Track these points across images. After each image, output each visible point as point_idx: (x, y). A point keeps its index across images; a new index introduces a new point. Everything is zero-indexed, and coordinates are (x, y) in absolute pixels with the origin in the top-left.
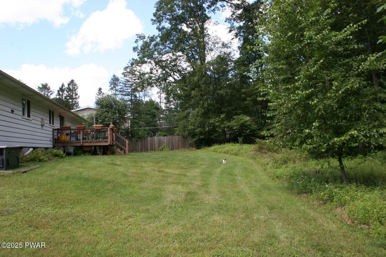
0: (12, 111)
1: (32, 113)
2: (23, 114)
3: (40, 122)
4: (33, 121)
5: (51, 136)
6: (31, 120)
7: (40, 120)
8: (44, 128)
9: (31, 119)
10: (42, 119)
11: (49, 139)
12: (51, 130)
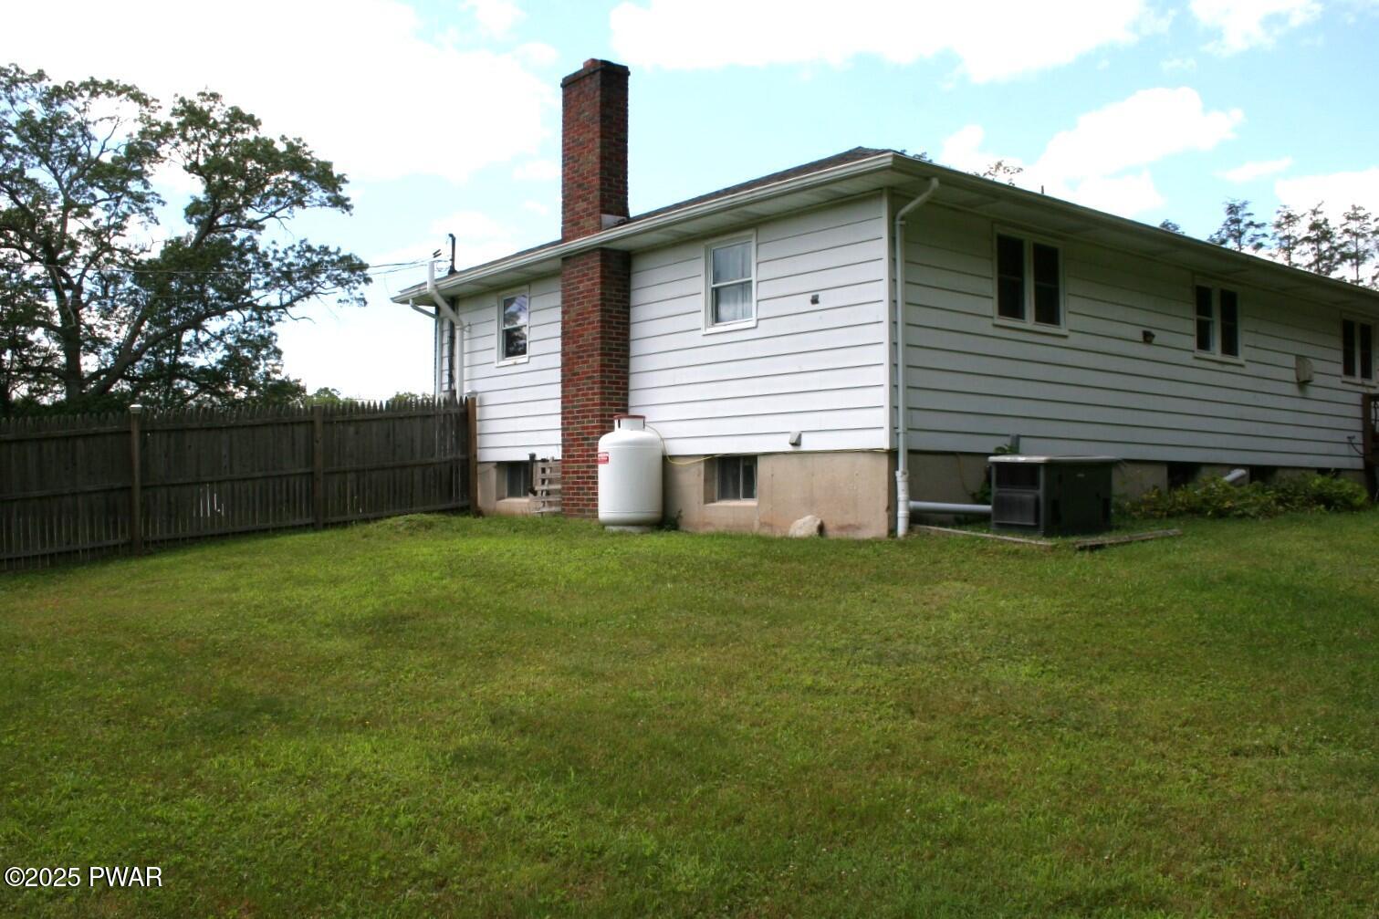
0: (1148, 337)
1: (1244, 338)
2: (1203, 343)
3: (1293, 371)
4: (1251, 368)
5: (1358, 425)
6: (1241, 366)
7: (1291, 361)
8: (1312, 391)
9: (1240, 359)
10: (1299, 358)
11: (1343, 437)
12: (1357, 399)
